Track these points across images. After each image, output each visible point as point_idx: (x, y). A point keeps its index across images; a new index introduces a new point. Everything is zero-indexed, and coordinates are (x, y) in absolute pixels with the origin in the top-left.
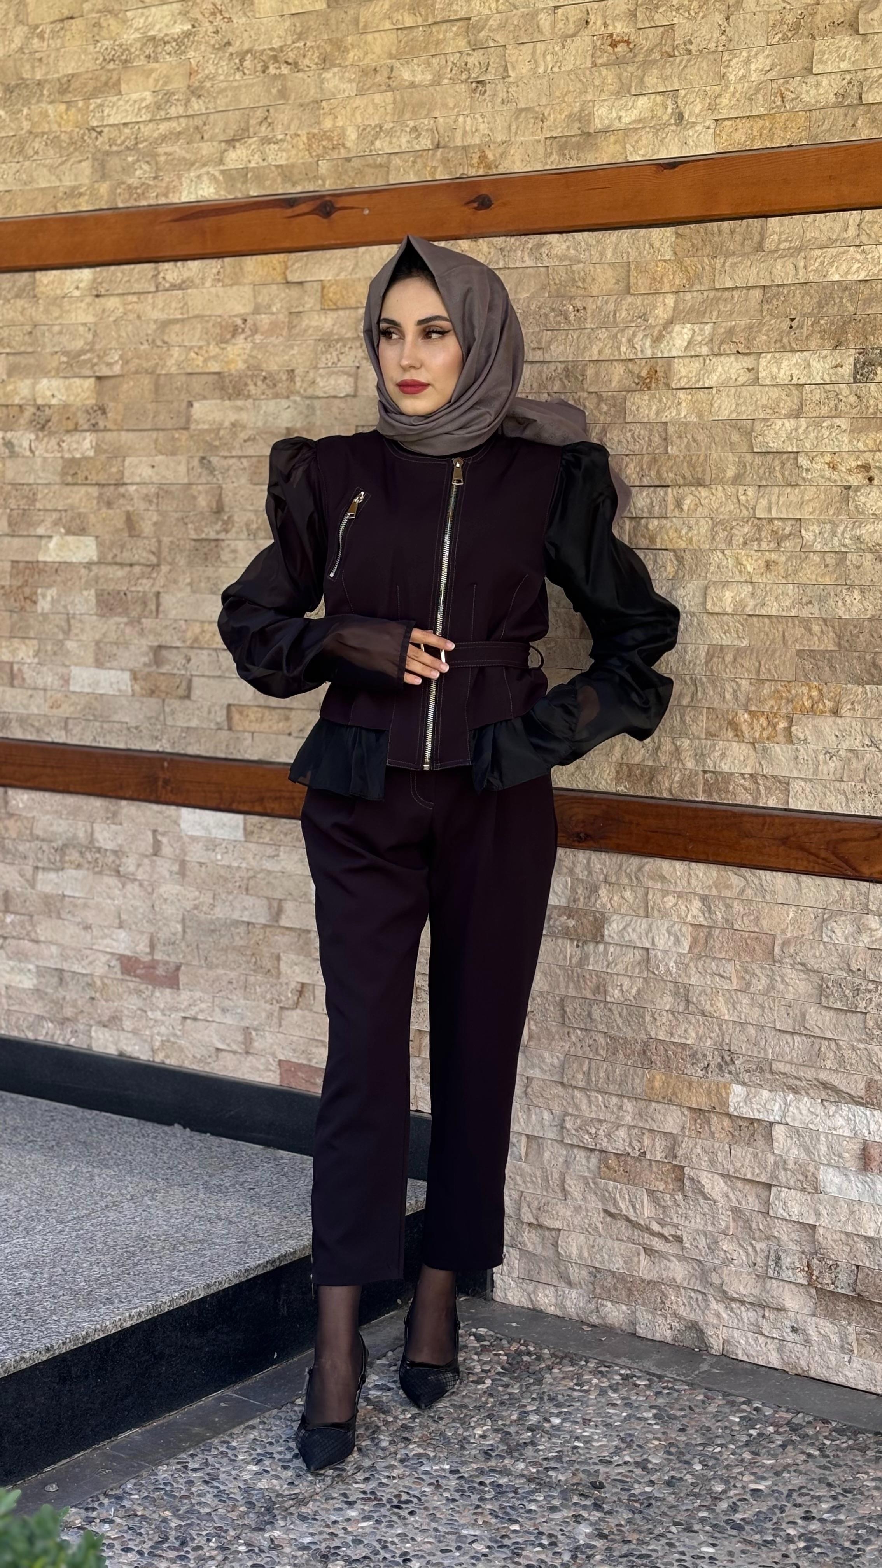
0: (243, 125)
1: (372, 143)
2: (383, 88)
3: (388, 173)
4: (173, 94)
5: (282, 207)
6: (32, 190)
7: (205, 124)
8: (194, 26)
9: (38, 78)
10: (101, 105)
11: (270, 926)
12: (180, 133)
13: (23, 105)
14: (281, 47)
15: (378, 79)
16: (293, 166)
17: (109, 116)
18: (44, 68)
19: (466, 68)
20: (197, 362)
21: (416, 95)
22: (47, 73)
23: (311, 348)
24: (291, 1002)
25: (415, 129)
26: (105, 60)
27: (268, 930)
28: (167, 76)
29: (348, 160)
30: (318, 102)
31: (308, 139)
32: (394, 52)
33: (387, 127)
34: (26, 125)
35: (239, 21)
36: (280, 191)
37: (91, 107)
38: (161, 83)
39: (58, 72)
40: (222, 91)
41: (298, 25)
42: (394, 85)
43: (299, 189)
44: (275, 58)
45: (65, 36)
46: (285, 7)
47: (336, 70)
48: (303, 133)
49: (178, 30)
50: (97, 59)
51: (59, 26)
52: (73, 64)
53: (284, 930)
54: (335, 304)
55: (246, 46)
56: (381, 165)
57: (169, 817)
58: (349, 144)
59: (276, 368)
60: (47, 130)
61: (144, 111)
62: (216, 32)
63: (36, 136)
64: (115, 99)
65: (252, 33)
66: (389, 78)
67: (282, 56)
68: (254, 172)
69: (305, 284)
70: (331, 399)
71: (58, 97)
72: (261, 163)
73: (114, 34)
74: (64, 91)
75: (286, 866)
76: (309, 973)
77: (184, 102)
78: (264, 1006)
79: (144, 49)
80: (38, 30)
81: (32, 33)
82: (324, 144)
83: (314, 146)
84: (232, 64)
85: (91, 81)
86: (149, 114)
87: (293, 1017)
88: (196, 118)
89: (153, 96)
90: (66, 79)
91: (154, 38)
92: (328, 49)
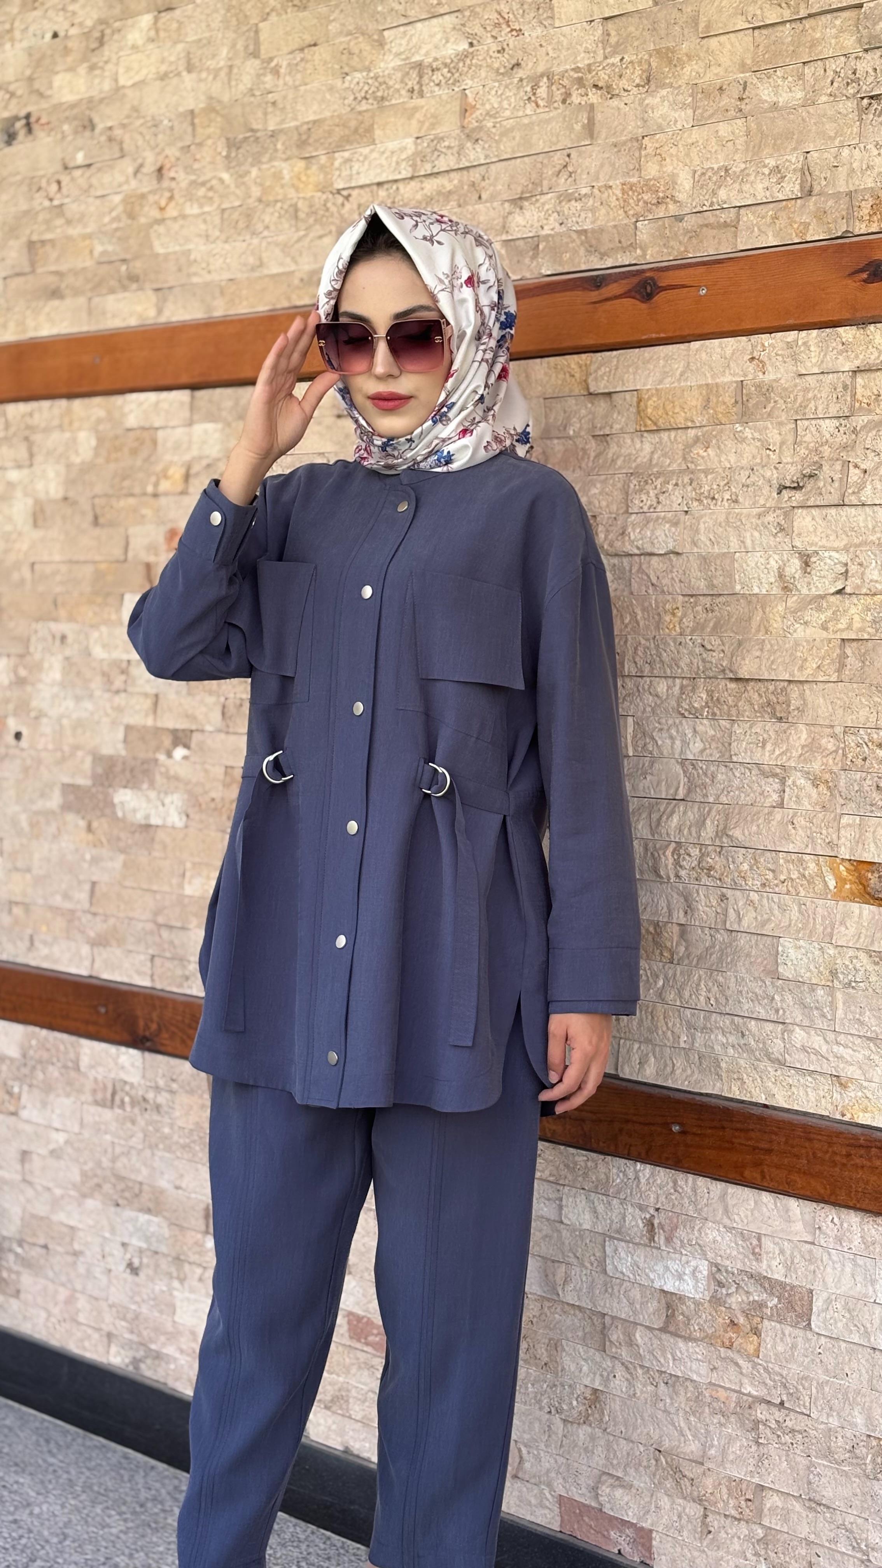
0: (534, 176)
1: (714, 193)
2: (732, 113)
3: (736, 236)
4: (442, 139)
5: (585, 289)
6: (260, 278)
7: (483, 179)
8: (471, 45)
9: (271, 128)
10: (349, 160)
11: (548, 1300)
12: (450, 192)
13: (252, 165)
14: (589, 65)
15: (725, 101)
16: (601, 230)
17: (358, 173)
18: (278, 113)
19: (854, 78)
21: (780, 122)
22: (283, 121)
23: (619, 485)
24: (575, 1413)
25: (777, 169)
26: (355, 99)
27: (547, 1304)
28: (434, 116)
29: (679, 218)
30: (638, 140)
31: (624, 192)
32: (749, 62)
33: (736, 169)
34: (256, 192)
35: (533, 34)
36: (583, 268)
37: (337, 164)
38: (427, 124)
39: (295, 119)
40: (506, 133)
41: (613, 33)
42: (746, 108)
43: (609, 263)
44: (580, 82)
45: (305, 69)
46: (595, 8)
47: (664, 92)
48: (616, 183)
49: (450, 52)
50: (345, 99)
51: (299, 56)
52: (315, 107)
53: (567, 1307)
54: (655, 424)
55: (541, 69)
56: (726, 225)
58: (681, 197)
60: (280, 197)
61: (403, 165)
62: (501, 51)
63: (268, 205)
64: (366, 151)
65: (550, 48)
66: (741, 99)
67: (590, 78)
68: (548, 242)
69: (614, 396)
70: (647, 558)
71: (295, 151)
72: (558, 229)
73: (367, 63)
74: (302, 144)
75: (570, 1215)
76: (602, 1375)
77: (455, 150)
78: (538, 1413)
79: (407, 80)
80: (273, 64)
81: (265, 68)
82: (646, 198)
83: (631, 201)
84: (522, 94)
85: (337, 129)
86: (410, 169)
87: (578, 1436)
88: (472, 171)
89: (416, 144)
90: (305, 127)
91: (419, 65)
92: (654, 65)
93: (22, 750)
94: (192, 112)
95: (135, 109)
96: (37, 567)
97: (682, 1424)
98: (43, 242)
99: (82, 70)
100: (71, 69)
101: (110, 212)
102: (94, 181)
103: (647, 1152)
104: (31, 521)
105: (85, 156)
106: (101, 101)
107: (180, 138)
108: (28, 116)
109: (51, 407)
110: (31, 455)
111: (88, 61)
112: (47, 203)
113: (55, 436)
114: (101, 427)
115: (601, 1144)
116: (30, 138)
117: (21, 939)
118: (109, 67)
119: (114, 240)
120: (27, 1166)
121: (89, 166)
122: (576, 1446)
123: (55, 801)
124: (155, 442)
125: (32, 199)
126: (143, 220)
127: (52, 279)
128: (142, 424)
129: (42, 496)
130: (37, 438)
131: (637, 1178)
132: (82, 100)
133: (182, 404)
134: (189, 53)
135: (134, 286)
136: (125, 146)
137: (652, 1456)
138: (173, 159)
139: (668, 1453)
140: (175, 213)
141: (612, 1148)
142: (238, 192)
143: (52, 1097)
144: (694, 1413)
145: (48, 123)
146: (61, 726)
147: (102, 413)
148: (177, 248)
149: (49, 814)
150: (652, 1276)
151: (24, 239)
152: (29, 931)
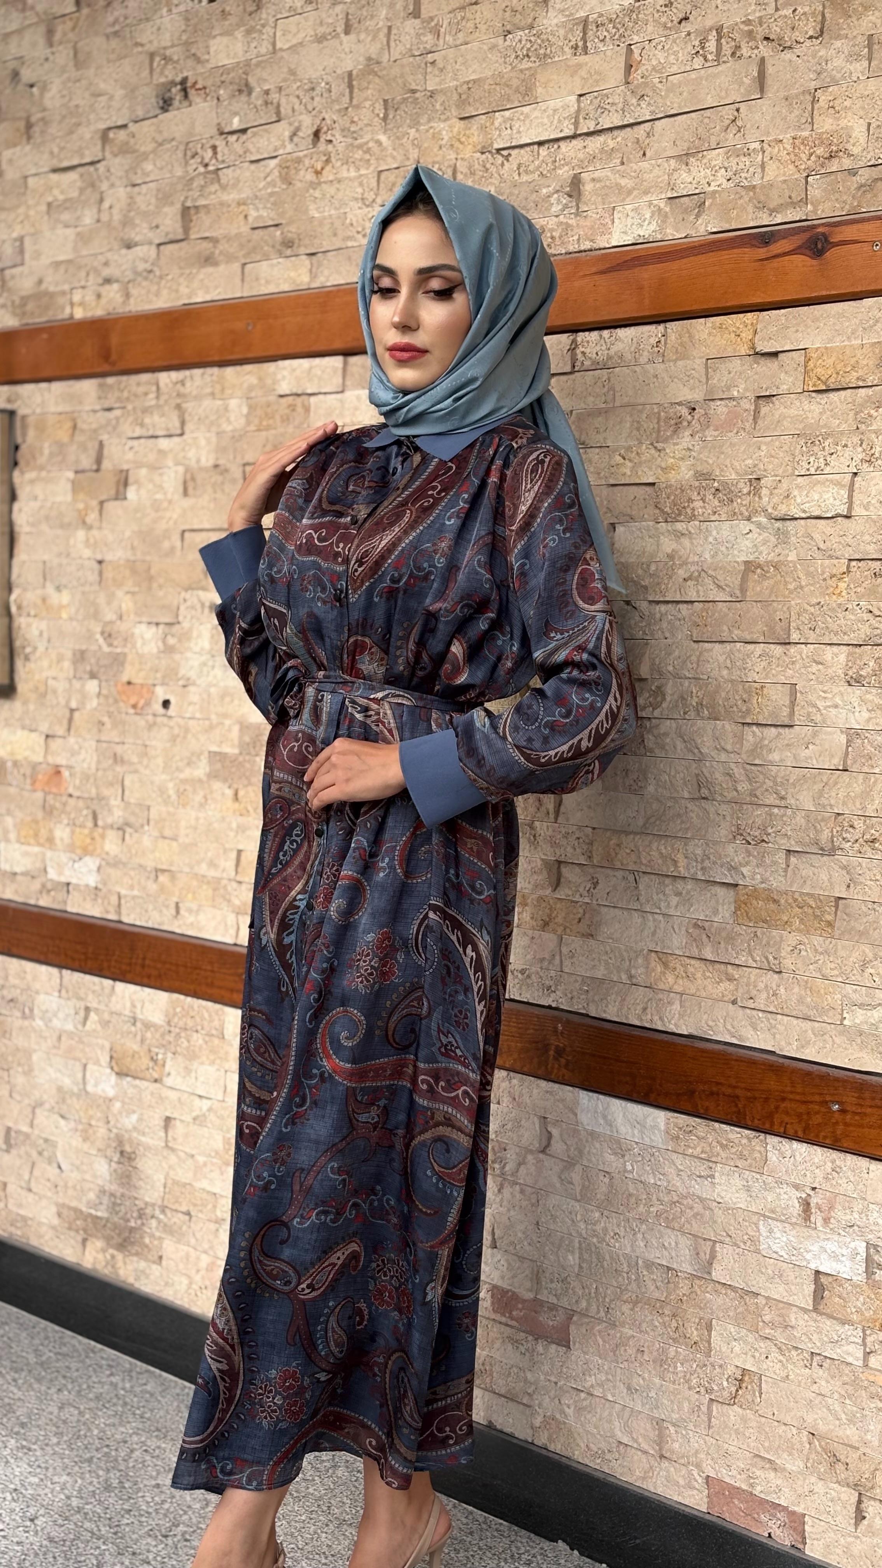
0: (701, 132)
4: (606, 96)
5: (752, 246)
7: (648, 135)
9: (429, 88)
10: (510, 119)
11: (700, 1278)
12: (612, 151)
13: (410, 127)
14: (760, 18)
16: (771, 186)
17: (519, 132)
18: (437, 72)
20: (623, 470)
22: (442, 81)
23: (786, 448)
24: (726, 1394)
26: (517, 57)
27: (697, 1282)
28: (598, 74)
29: (853, 172)
30: (811, 93)
31: (795, 147)
34: (414, 154)
36: (752, 224)
37: (497, 124)
38: (590, 82)
39: (455, 78)
40: (672, 88)
43: (780, 219)
44: (750, 34)
45: (466, 28)
47: (838, 44)
48: (787, 137)
49: (616, 7)
50: (505, 57)
51: (459, 15)
52: (476, 66)
53: (719, 1287)
54: (825, 383)
55: (709, 23)
57: (562, 1100)
58: (855, 151)
59: (733, 476)
60: (437, 159)
61: (565, 123)
62: (669, 5)
64: (526, 110)
65: (719, 1)
67: (761, 32)
68: (714, 198)
69: (781, 356)
70: (813, 521)
71: (454, 112)
72: (725, 184)
73: (530, 20)
74: (462, 102)
75: (723, 1194)
76: (754, 1357)
77: (620, 106)
78: (688, 1393)
79: (570, 36)
80: (433, 24)
81: (425, 28)
82: (818, 152)
83: (803, 156)
84: (690, 48)
85: (498, 88)
86: (572, 127)
87: (729, 1417)
88: (636, 128)
89: (578, 101)
90: (465, 87)
91: (585, 22)
92: (827, 15)
93: (170, 717)
94: (350, 74)
95: (292, 72)
96: (187, 535)
97: (837, 1407)
98: (196, 208)
99: (239, 34)
100: (228, 33)
101: (265, 178)
102: (251, 146)
103: (804, 1132)
104: (181, 489)
105: (240, 121)
106: (258, 65)
107: (337, 101)
108: (184, 81)
109: (203, 374)
110: (183, 423)
111: (244, 25)
112: (202, 169)
113: (207, 403)
114: (253, 394)
115: (756, 1121)
116: (186, 103)
117: (167, 907)
118: (269, 30)
119: (269, 205)
120: (170, 1134)
121: (244, 131)
122: (726, 1426)
123: (201, 770)
124: (307, 409)
125: (187, 163)
126: (299, 185)
127: (205, 245)
128: (294, 391)
129: (193, 463)
130: (189, 406)
131: (793, 1156)
132: (238, 63)
133: (335, 370)
134: (348, 14)
135: (289, 252)
136: (282, 110)
137: (805, 1439)
138: (329, 122)
139: (822, 1438)
140: (331, 178)
141: (767, 1126)
142: (395, 153)
143: (195, 1065)
144: (850, 1397)
145: (205, 88)
146: (209, 695)
147: (254, 380)
148: (333, 212)
149: (197, 782)
150: (808, 1256)
151: (178, 206)
152: (175, 899)
